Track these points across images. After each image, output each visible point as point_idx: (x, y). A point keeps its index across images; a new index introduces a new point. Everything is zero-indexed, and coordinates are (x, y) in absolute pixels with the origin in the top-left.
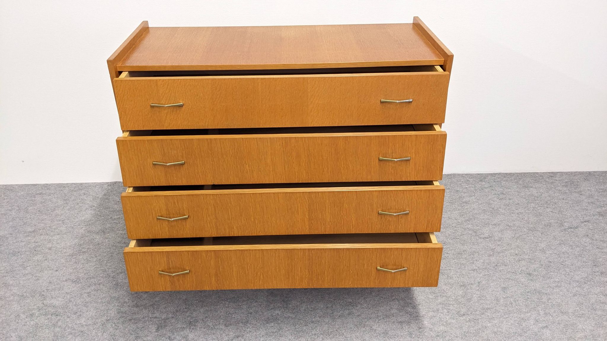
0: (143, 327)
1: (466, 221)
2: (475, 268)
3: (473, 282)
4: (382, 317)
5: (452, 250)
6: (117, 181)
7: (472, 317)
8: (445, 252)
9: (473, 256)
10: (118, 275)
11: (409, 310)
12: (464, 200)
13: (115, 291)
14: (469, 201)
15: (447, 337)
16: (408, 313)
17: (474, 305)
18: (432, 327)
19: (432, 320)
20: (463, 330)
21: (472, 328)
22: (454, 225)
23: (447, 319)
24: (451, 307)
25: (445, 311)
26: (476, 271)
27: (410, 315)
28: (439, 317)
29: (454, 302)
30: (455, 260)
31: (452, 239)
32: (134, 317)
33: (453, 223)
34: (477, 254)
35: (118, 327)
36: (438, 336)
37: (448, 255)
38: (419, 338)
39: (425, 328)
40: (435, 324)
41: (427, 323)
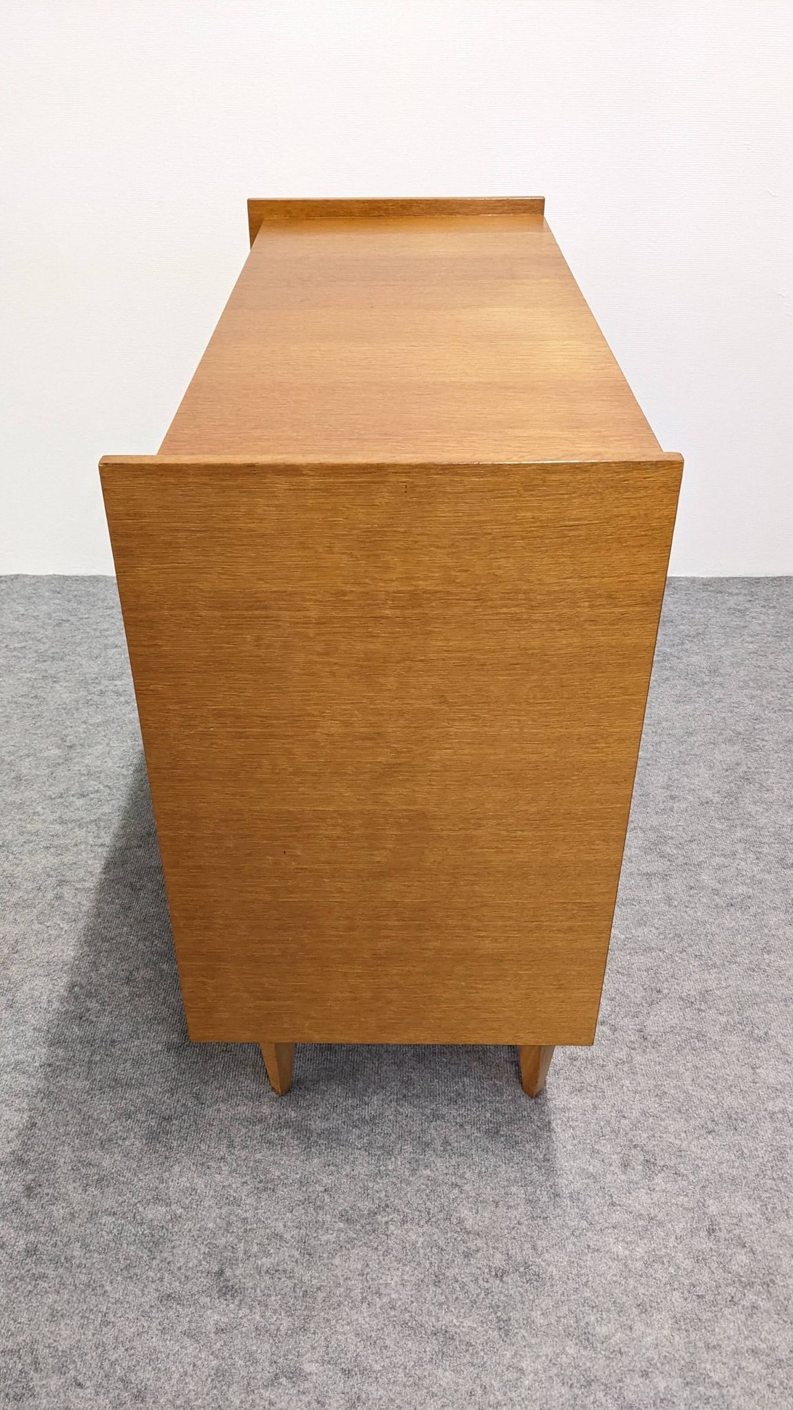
0: (75, 863)
6: (20, 573)
8: (758, 737)
10: (21, 760)
13: (14, 791)
15: (751, 907)
16: (664, 857)
18: (718, 886)
19: (719, 872)
22: (781, 683)
23: (756, 872)
24: (765, 849)
25: (751, 855)
27: (669, 860)
28: (737, 869)
29: (772, 840)
31: (775, 712)
32: (55, 843)
33: (779, 679)
35: (21, 860)
36: (732, 905)
37: (764, 743)
38: (687, 907)
39: (703, 888)
40: (725, 881)
41: (707, 878)
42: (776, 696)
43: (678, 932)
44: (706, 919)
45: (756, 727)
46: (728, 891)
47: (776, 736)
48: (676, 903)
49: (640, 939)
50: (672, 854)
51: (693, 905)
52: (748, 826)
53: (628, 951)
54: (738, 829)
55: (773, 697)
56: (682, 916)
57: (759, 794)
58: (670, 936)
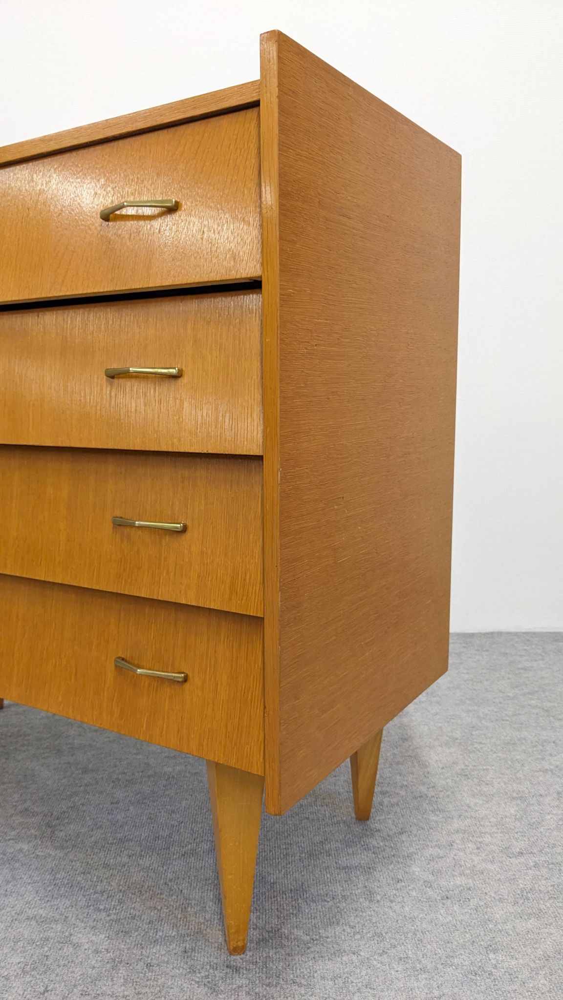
1: (524, 695)
2: (547, 767)
3: (543, 793)
4: (297, 858)
5: (492, 737)
7: (543, 859)
8: (475, 741)
9: (541, 748)
11: (375, 843)
12: (520, 666)
14: (532, 667)
15: (471, 900)
17: (548, 834)
18: (431, 878)
19: (432, 864)
20: (518, 885)
21: (543, 882)
22: (497, 700)
23: (476, 862)
24: (487, 839)
26: (550, 773)
27: (374, 853)
28: (454, 859)
29: (494, 830)
30: (500, 755)
34: (553, 744)
36: (447, 898)
37: (481, 745)
38: (392, 901)
39: (413, 880)
40: (440, 872)
41: (419, 869)
42: (493, 710)
43: (378, 931)
44: (416, 914)
45: (474, 733)
46: (443, 883)
47: (493, 740)
48: (379, 898)
49: (329, 940)
50: (379, 846)
51: (400, 899)
52: (466, 817)
53: (312, 956)
54: (455, 820)
55: (489, 710)
56: (385, 914)
57: (478, 788)
58: (368, 935)
